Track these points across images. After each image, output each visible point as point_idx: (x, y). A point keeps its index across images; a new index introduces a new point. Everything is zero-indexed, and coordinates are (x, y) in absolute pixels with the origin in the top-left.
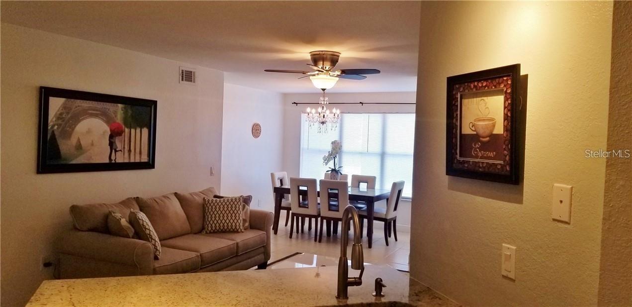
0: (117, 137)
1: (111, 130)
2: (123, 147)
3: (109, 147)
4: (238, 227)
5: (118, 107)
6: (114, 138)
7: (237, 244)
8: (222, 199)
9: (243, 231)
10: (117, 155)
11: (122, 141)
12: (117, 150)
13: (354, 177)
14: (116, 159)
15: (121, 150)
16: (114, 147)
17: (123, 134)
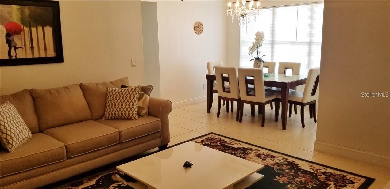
0: (15, 36)
1: (7, 30)
2: (23, 44)
3: (7, 45)
4: (131, 115)
5: (12, 8)
6: (12, 37)
7: (120, 132)
8: (127, 89)
9: (136, 118)
10: (17, 52)
11: (22, 39)
12: (17, 47)
13: (281, 64)
14: (16, 55)
15: (21, 47)
16: (13, 45)
17: (22, 33)
